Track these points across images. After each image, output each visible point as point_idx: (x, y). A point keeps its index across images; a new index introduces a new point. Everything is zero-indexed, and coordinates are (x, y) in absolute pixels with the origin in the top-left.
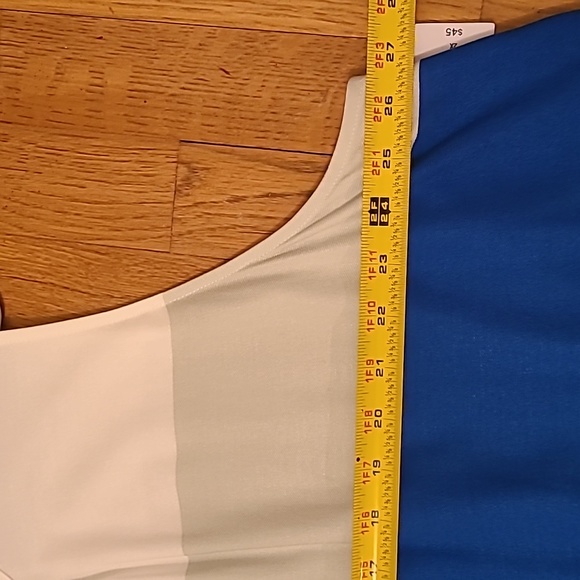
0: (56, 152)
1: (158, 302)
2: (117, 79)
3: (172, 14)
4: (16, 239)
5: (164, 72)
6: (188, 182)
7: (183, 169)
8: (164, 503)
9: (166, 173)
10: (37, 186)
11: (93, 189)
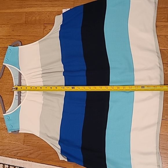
0: (32, 26)
1: (38, 42)
2: (38, 18)
3: (43, 11)
4: (27, 36)
5: (42, 17)
6: (45, 28)
7: (44, 27)
8: (39, 65)
9: (43, 27)
10: (29, 30)
11: (35, 30)
